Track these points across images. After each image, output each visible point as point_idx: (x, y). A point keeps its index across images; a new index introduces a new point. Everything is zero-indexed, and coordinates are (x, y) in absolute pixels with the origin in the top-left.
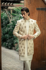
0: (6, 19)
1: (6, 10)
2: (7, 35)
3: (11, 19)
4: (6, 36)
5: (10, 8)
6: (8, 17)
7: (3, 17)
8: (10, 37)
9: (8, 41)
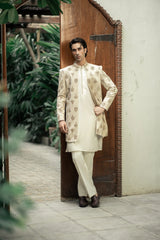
0: (24, 55)
1: (22, 30)
2: (28, 104)
3: (39, 57)
4: (24, 106)
5: (32, 25)
6: (29, 51)
7: (16, 50)
8: (36, 108)
9: (29, 120)
